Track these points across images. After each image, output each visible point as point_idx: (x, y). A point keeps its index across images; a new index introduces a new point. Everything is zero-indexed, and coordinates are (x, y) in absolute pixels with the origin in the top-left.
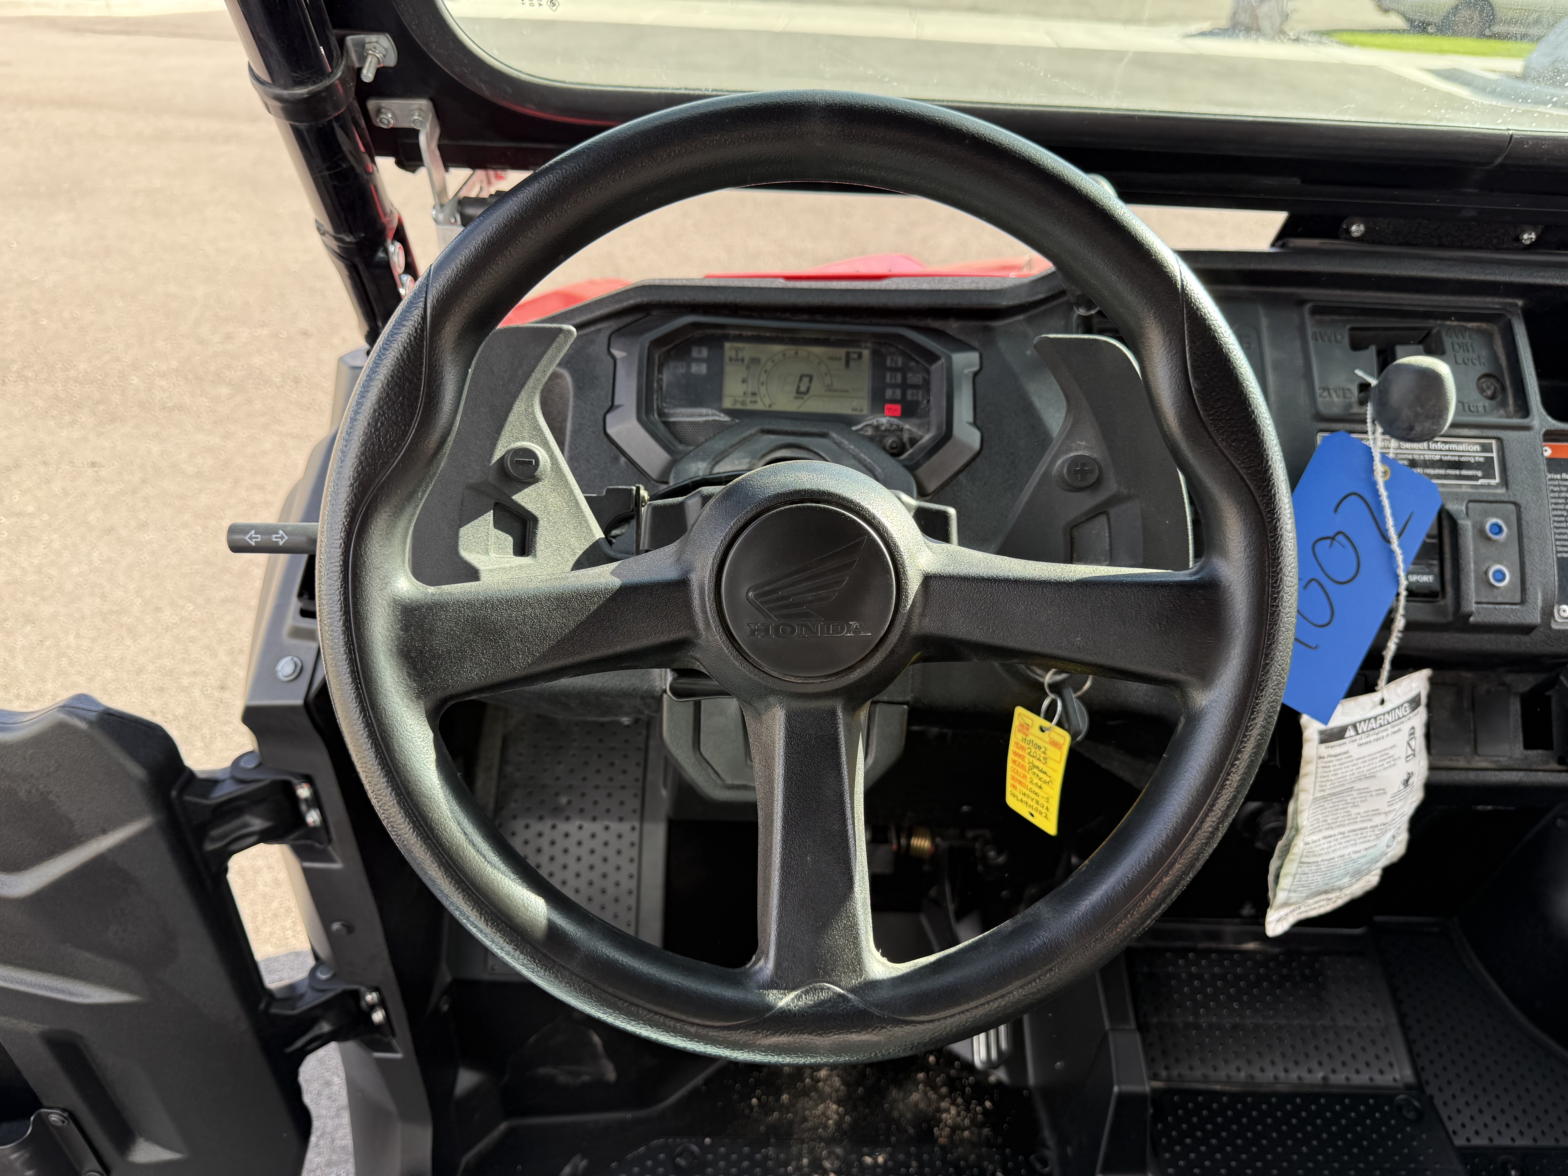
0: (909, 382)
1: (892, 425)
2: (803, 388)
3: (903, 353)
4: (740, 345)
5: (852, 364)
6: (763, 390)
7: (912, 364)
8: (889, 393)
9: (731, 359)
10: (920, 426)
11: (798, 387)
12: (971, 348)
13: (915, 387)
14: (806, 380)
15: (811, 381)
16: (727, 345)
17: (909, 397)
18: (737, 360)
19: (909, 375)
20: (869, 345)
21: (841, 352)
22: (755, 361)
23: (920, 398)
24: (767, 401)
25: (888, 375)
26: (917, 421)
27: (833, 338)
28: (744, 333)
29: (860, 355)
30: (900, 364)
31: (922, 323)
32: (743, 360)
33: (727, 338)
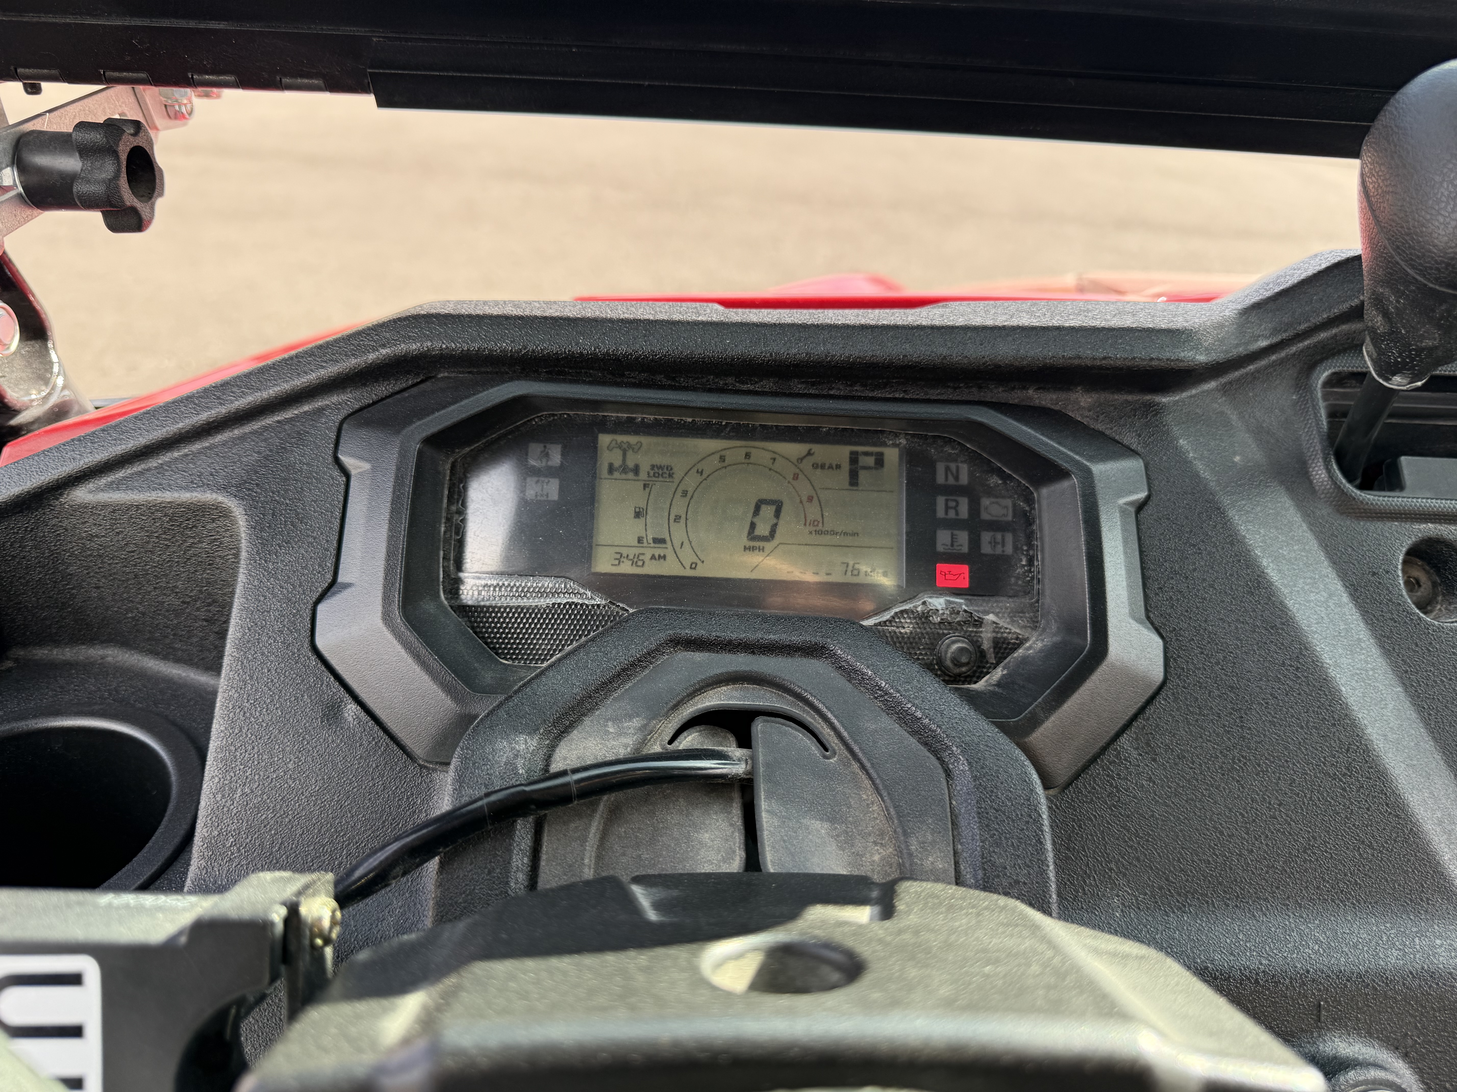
0: (985, 516)
1: (955, 612)
2: (763, 529)
3: (974, 458)
4: (633, 439)
5: (863, 475)
6: (678, 533)
7: (994, 480)
8: (943, 539)
9: (611, 469)
10: (1014, 614)
11: (753, 526)
12: (1130, 452)
13: (995, 526)
14: (768, 511)
15: (777, 514)
16: (605, 439)
17: (986, 549)
18: (624, 469)
19: (985, 502)
20: (903, 441)
21: (841, 453)
22: (663, 472)
23: (1009, 549)
24: (688, 556)
25: (941, 501)
26: (1009, 603)
27: (826, 426)
28: (639, 417)
29: (880, 462)
30: (964, 479)
31: (1016, 397)
32: (636, 470)
33: (604, 426)
